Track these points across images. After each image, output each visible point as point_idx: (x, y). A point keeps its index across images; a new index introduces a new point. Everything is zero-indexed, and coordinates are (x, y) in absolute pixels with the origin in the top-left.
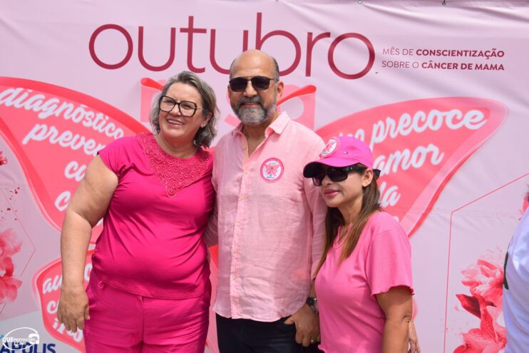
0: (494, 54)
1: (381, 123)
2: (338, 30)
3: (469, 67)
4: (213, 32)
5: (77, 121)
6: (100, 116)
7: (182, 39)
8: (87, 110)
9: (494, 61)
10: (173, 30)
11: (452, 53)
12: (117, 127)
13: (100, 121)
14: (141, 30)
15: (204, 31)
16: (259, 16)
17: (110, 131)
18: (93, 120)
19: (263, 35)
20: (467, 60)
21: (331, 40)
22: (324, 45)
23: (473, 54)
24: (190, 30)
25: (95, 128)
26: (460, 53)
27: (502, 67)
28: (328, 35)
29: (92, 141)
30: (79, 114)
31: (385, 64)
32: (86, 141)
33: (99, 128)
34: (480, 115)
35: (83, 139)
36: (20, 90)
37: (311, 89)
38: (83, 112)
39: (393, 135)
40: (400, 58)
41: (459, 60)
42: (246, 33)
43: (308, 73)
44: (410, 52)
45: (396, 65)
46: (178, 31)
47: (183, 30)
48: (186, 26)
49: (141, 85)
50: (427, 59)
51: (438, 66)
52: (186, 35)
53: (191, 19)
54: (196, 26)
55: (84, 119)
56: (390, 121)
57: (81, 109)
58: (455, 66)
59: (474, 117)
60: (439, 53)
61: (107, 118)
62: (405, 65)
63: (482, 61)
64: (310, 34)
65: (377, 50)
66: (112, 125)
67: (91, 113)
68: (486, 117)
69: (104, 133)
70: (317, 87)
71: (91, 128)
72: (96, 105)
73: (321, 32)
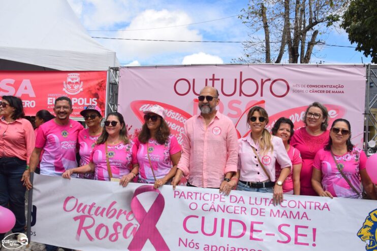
0: (339, 87)
1: (293, 116)
2: (274, 78)
3: (329, 92)
4: (222, 80)
5: (169, 116)
6: (178, 114)
7: (210, 83)
8: (172, 112)
9: (339, 89)
10: (206, 80)
11: (322, 86)
12: (184, 118)
13: (177, 116)
14: (194, 80)
15: (219, 79)
16: (241, 73)
17: (181, 120)
18: (175, 116)
19: (243, 80)
20: (328, 89)
21: (271, 82)
22: (268, 84)
23: (331, 87)
24: (213, 80)
25: (176, 119)
26: (325, 86)
27: (343, 92)
28: (270, 80)
29: (174, 124)
30: (169, 114)
31: (294, 91)
32: (172, 124)
33: (177, 119)
34: (335, 112)
35: (171, 123)
36: (148, 105)
37: (263, 102)
38: (171, 113)
39: (298, 121)
40: (300, 89)
41: (325, 89)
42: (236, 80)
43: (262, 95)
44: (304, 86)
45: (298, 91)
46: (208, 80)
47: (210, 80)
48: (212, 78)
49: (193, 102)
50: (312, 89)
51: (316, 92)
52: (212, 81)
53: (214, 75)
54: (215, 78)
55: (171, 115)
56: (297, 115)
57: (170, 112)
58: (323, 92)
59: (332, 113)
60: (317, 86)
61: (180, 115)
62: (303, 91)
63: (335, 89)
64: (262, 80)
65: (291, 85)
66: (182, 118)
67: (174, 113)
68: (337, 113)
69: (179, 121)
70: (265, 100)
71: (174, 119)
72: (176, 110)
73: (266, 79)
